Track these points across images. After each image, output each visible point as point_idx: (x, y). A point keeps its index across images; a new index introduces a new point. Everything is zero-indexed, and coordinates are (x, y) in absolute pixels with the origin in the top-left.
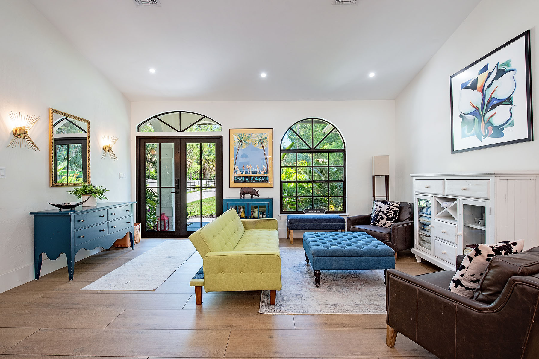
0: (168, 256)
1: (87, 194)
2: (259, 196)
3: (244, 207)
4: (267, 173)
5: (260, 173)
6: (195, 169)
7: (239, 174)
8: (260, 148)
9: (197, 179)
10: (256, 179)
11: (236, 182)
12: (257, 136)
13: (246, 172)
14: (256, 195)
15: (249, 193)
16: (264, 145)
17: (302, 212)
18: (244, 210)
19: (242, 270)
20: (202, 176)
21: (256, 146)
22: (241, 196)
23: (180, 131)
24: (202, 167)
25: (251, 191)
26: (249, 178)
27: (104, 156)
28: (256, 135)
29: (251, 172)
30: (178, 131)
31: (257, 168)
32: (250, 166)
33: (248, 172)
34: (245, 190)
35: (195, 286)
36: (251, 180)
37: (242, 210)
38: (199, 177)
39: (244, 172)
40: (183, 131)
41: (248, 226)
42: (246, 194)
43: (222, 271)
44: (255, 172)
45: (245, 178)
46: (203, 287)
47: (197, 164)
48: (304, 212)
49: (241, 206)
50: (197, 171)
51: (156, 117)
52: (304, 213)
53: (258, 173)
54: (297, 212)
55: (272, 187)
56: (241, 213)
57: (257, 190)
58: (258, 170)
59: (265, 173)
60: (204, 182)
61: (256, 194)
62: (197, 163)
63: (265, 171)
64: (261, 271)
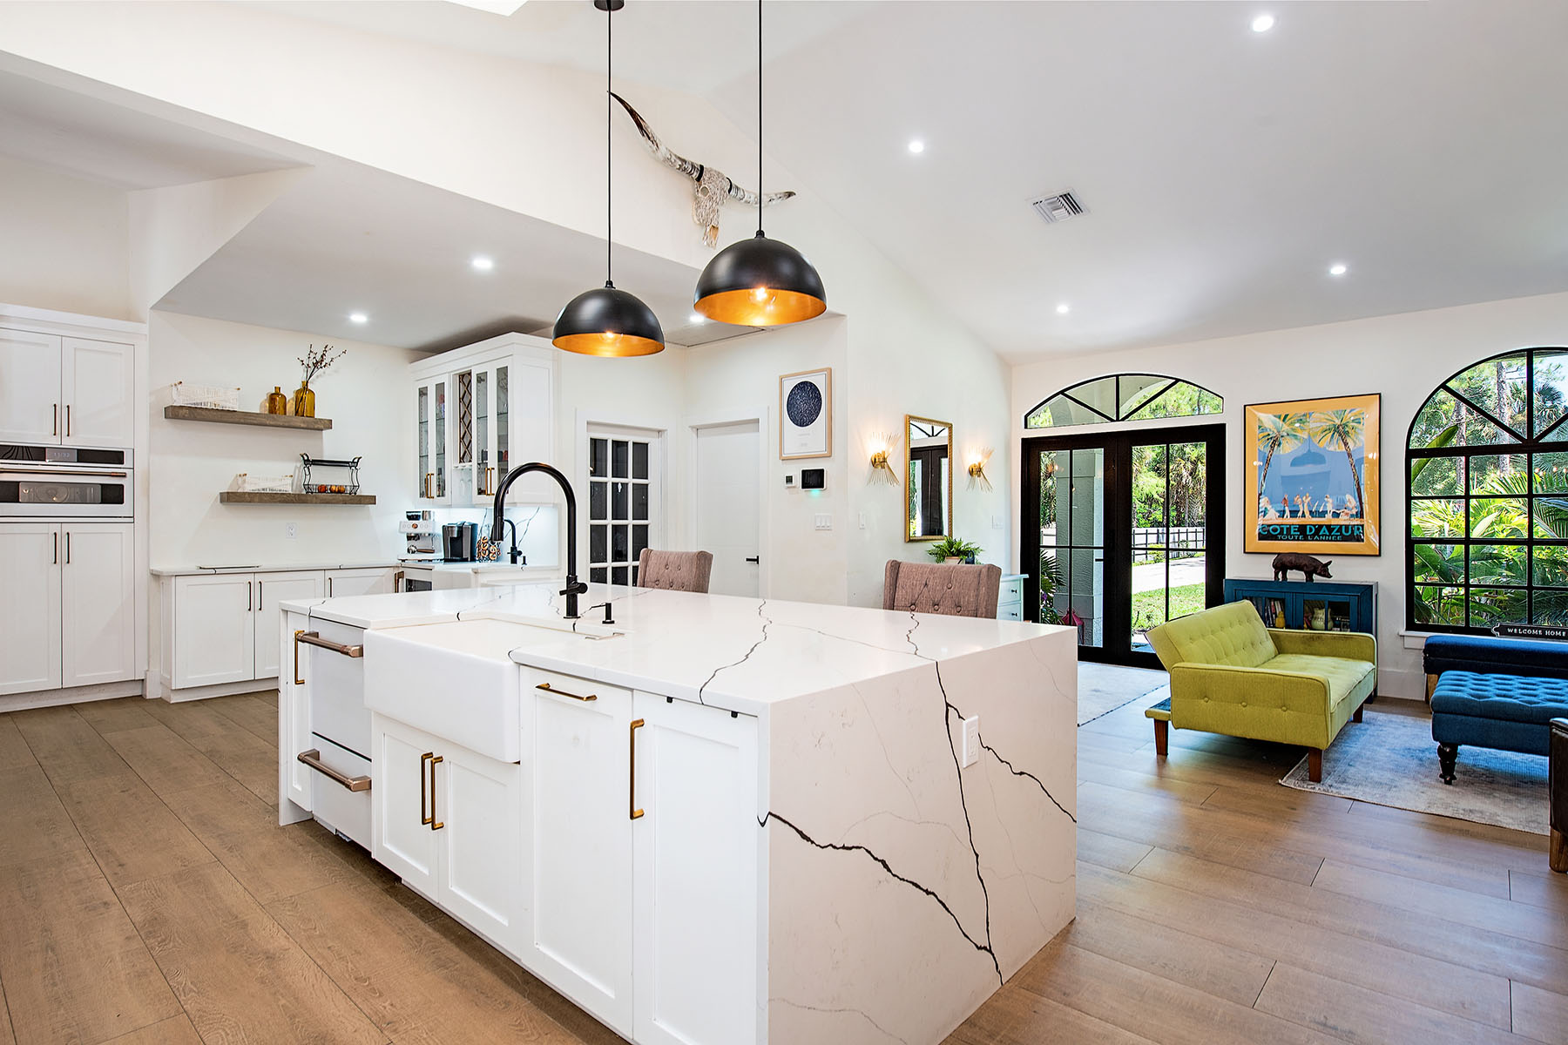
0: (1094, 688)
1: (954, 555)
2: (1329, 576)
3: (1283, 602)
4: (1360, 514)
5: (1336, 515)
6: (1146, 490)
7: (1272, 517)
8: (1338, 450)
9: (1155, 524)
10: (1324, 531)
11: (1261, 537)
12: (1327, 417)
13: (1294, 513)
14: (1319, 574)
15: (1299, 568)
16: (1349, 440)
17: (1487, 632)
18: (1283, 609)
19: (1243, 699)
20: (1173, 514)
21: (1324, 443)
22: (1276, 575)
23: (1118, 420)
24: (1172, 482)
25: (1306, 562)
26: (1302, 528)
27: (972, 484)
28: (1322, 416)
29: (1307, 514)
30: (1112, 420)
31: (1327, 502)
32: (1304, 498)
33: (1300, 514)
34: (1286, 560)
35: (1155, 721)
36: (1308, 533)
37: (1279, 609)
38: (1161, 516)
39: (1287, 513)
40: (1123, 419)
41: (1286, 644)
42: (1291, 569)
43: (1205, 695)
44: (1323, 514)
45: (1289, 530)
46: (1170, 722)
47: (1153, 473)
48: (1495, 633)
49: (1275, 600)
50: (1156, 496)
51: (1062, 392)
52: (1494, 636)
53: (1329, 516)
54: (1467, 630)
55: (1376, 556)
56: (1276, 616)
57: (1324, 560)
58: (1330, 508)
59: (1352, 516)
60: (1179, 533)
61: (1324, 571)
62: (1156, 470)
63: (1354, 512)
64: (1284, 706)
